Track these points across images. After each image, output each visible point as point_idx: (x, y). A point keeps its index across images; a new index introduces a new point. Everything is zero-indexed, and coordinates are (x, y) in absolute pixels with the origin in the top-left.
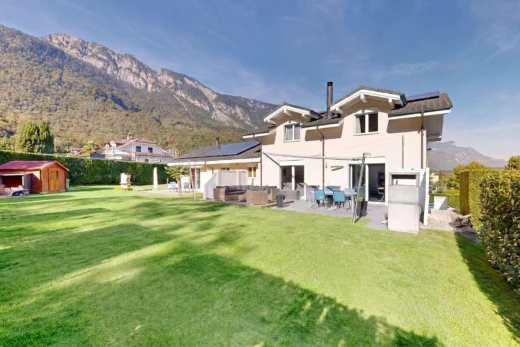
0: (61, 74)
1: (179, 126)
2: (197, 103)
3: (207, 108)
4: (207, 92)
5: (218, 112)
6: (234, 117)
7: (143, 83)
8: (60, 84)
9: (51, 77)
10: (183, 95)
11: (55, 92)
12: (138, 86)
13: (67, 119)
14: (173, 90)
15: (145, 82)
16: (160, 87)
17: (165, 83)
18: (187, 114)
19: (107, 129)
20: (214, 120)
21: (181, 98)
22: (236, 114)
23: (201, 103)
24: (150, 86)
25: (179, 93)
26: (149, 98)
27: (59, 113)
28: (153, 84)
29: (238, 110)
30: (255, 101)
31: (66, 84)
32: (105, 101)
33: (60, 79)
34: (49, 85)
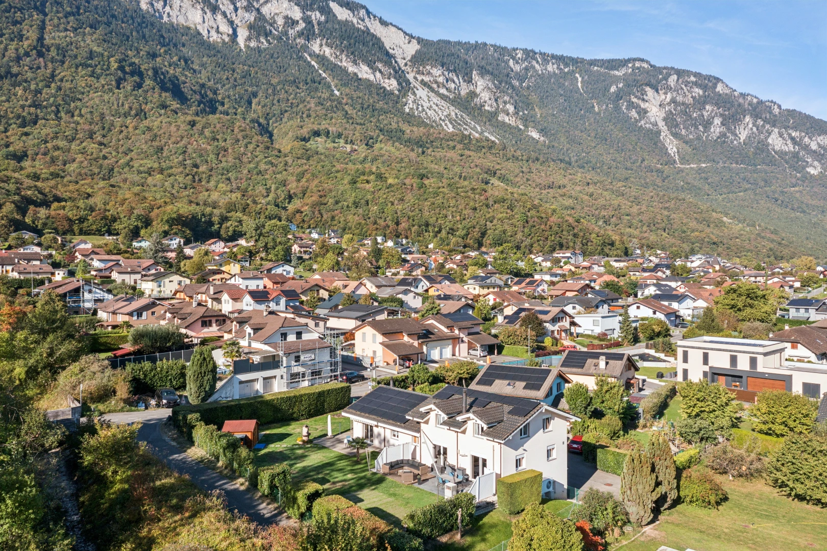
0: (42, 28)
1: (319, 143)
2: (364, 72)
3: (392, 84)
4: (391, 39)
5: (422, 93)
6: (467, 104)
7: (225, 28)
8: (40, 54)
9: (21, 37)
10: (327, 51)
11: (29, 75)
12: (214, 37)
13: (61, 143)
14: (301, 41)
15: (231, 23)
16: (267, 34)
17: (280, 21)
18: (338, 105)
19: (149, 163)
20: (410, 118)
21: (321, 59)
22: (473, 95)
23: (374, 69)
24: (243, 34)
25: (315, 46)
26: (240, 68)
27: (44, 129)
28: (251, 27)
29: (481, 84)
30: (530, 54)
31: (53, 53)
32: (139, 86)
33: (41, 39)
34: (18, 59)
